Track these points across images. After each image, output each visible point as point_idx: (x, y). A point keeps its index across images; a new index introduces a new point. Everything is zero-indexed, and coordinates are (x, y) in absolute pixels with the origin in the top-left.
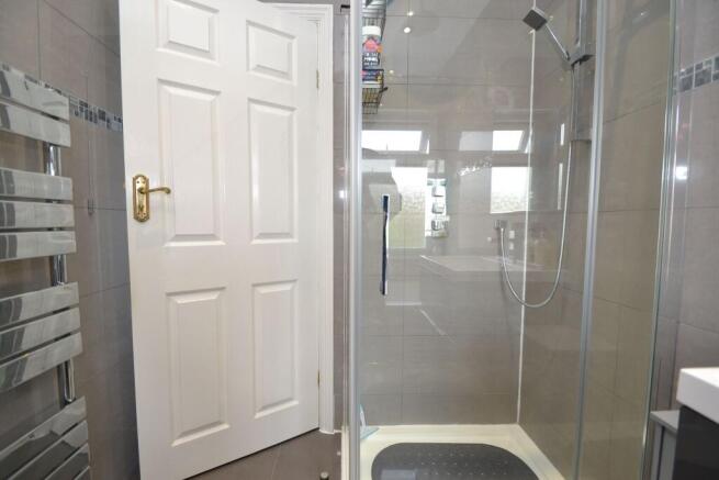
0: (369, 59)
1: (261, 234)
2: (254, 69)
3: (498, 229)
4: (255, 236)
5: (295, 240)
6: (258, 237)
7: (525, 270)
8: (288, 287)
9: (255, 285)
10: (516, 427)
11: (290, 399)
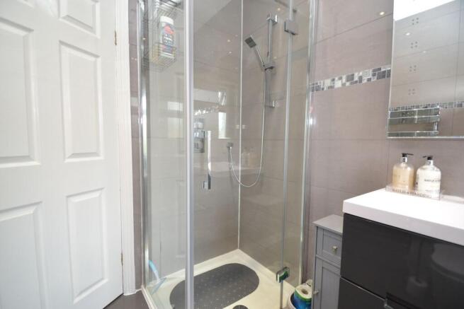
0: (168, 39)
1: (73, 154)
2: (64, 18)
3: (229, 148)
4: (67, 156)
5: (101, 158)
6: (70, 157)
7: (240, 168)
8: (96, 195)
9: (68, 197)
10: (238, 251)
11: (102, 279)
